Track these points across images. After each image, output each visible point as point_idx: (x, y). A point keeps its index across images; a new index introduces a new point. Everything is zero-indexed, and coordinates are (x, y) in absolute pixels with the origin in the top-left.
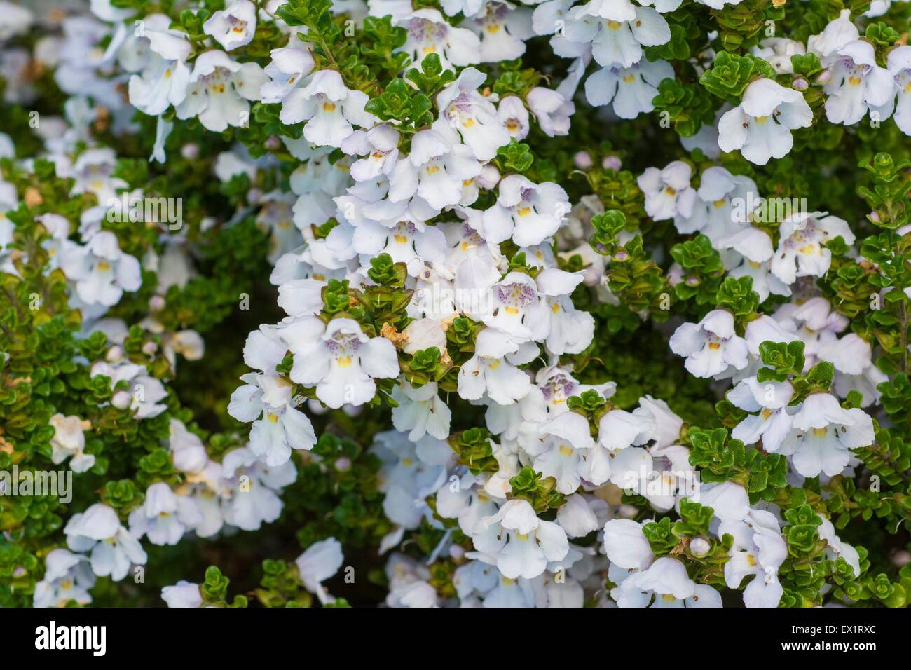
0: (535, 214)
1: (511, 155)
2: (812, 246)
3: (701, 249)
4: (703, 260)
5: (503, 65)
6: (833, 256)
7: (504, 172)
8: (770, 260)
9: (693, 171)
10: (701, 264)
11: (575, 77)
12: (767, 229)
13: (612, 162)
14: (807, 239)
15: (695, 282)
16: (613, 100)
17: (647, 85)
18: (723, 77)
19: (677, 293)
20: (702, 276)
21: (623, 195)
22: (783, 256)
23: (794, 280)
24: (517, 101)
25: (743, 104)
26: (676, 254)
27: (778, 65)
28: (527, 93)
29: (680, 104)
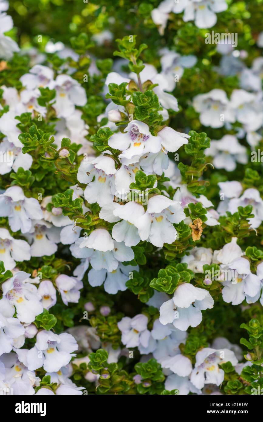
0: (57, 351)
1: (44, 321)
2: (213, 366)
3: (152, 368)
4: (154, 374)
5: (44, 258)
6: (226, 373)
7: (40, 329)
8: (190, 375)
9: (149, 319)
10: (152, 376)
11: (83, 268)
12: (189, 356)
13: (105, 310)
14: (211, 362)
15: (148, 385)
16: (104, 283)
17: (123, 275)
18: (162, 284)
19: (138, 389)
20: (152, 381)
21: (109, 332)
22: (197, 373)
23: (203, 386)
24: (49, 283)
25: (174, 298)
26: (137, 368)
27: (196, 268)
28: (56, 278)
29: (141, 285)
